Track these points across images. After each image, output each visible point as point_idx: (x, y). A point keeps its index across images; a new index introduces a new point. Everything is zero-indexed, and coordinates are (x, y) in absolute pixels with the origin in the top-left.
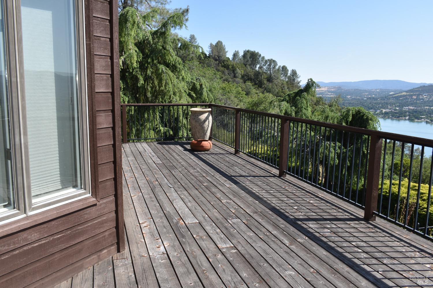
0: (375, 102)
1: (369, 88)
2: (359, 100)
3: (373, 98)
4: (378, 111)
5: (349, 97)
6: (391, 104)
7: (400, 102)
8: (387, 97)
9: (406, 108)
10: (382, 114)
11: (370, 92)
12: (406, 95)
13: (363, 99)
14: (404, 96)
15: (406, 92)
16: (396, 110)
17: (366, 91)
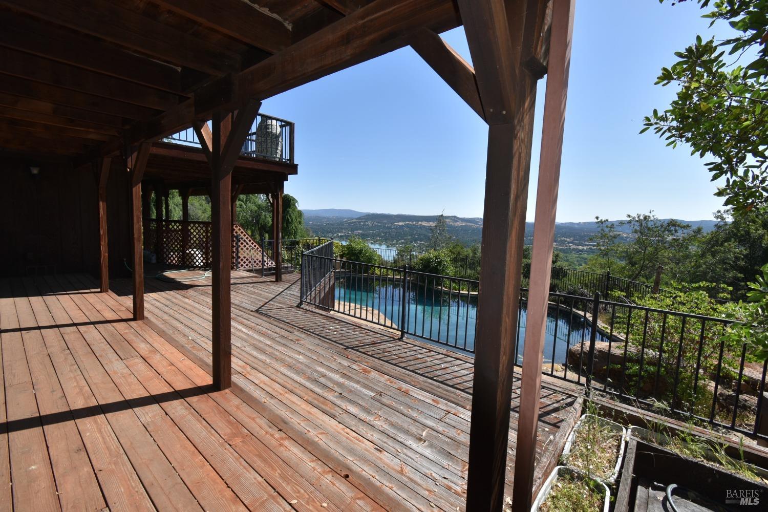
0: (332, 227)
1: (327, 215)
2: (319, 225)
3: (331, 224)
4: (335, 235)
5: (311, 223)
6: (345, 229)
7: (352, 227)
8: (342, 223)
9: (356, 232)
10: (338, 237)
11: (328, 219)
12: (356, 222)
13: (322, 225)
14: (354, 222)
15: (356, 219)
16: (349, 234)
17: (325, 218)
